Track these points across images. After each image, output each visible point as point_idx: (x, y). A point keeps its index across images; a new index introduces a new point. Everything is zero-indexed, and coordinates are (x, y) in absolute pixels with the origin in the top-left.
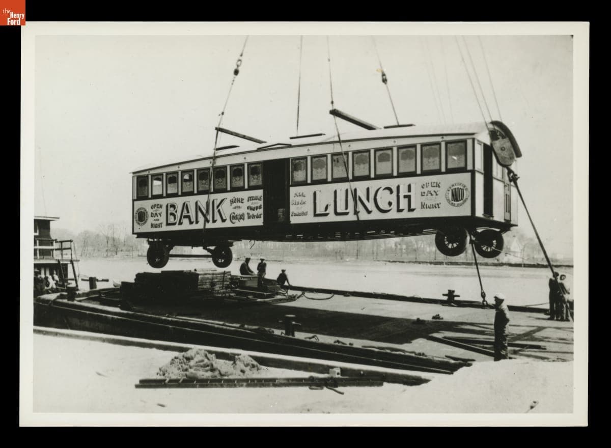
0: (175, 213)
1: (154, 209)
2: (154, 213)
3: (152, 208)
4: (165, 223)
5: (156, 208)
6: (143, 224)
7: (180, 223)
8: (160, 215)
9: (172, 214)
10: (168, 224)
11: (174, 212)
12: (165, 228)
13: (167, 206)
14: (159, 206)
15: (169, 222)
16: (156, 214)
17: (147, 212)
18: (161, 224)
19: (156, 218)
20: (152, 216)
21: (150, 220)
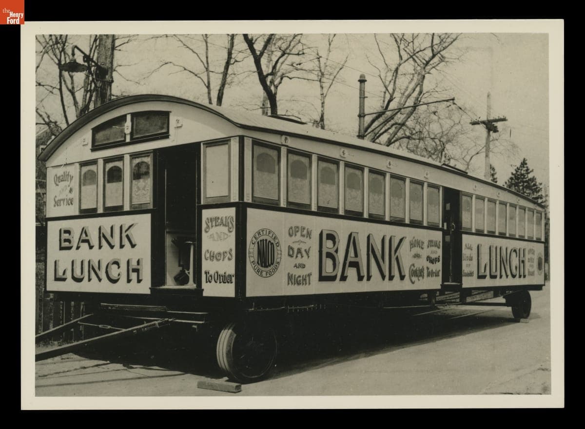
0: (334, 254)
1: (294, 238)
2: (296, 247)
3: (291, 235)
4: (315, 276)
5: (299, 234)
6: (270, 274)
7: (344, 278)
8: (307, 252)
9: (330, 255)
10: (322, 278)
11: (332, 251)
12: (316, 288)
13: (321, 235)
14: (305, 232)
15: (324, 274)
16: (299, 251)
17: (278, 244)
18: (309, 275)
19: (299, 260)
20: (290, 256)
21: (286, 264)
